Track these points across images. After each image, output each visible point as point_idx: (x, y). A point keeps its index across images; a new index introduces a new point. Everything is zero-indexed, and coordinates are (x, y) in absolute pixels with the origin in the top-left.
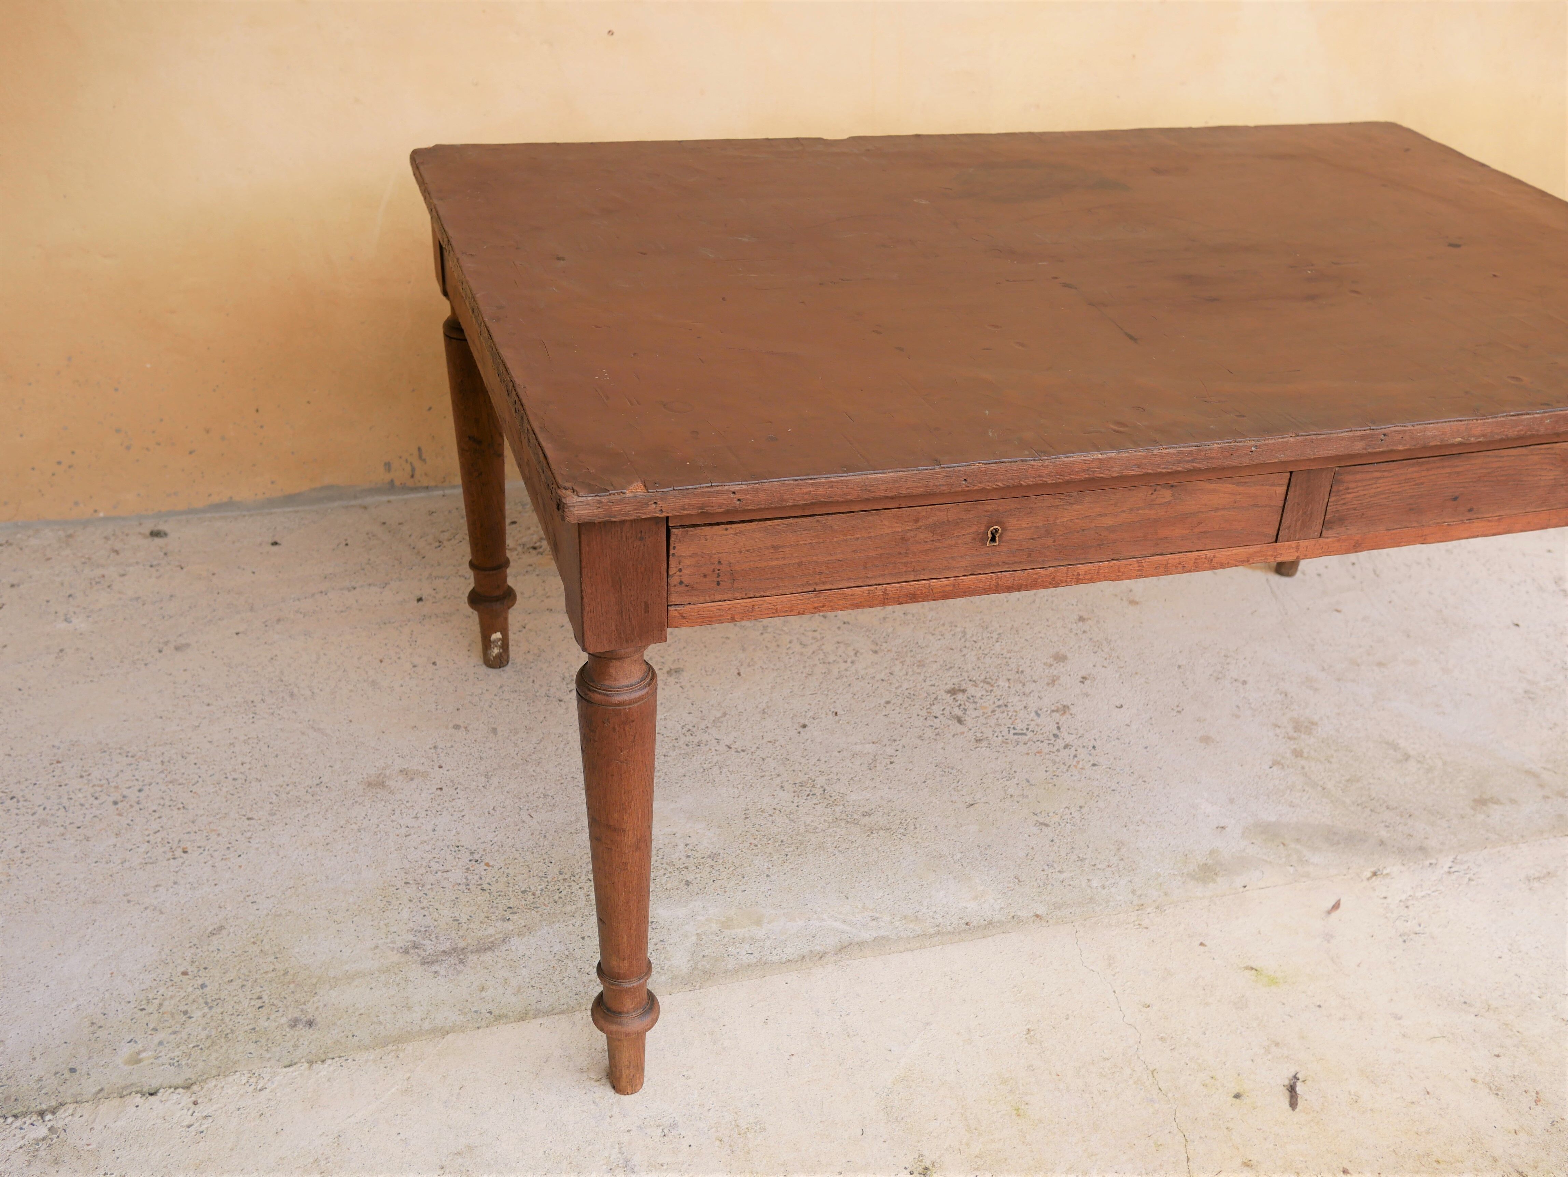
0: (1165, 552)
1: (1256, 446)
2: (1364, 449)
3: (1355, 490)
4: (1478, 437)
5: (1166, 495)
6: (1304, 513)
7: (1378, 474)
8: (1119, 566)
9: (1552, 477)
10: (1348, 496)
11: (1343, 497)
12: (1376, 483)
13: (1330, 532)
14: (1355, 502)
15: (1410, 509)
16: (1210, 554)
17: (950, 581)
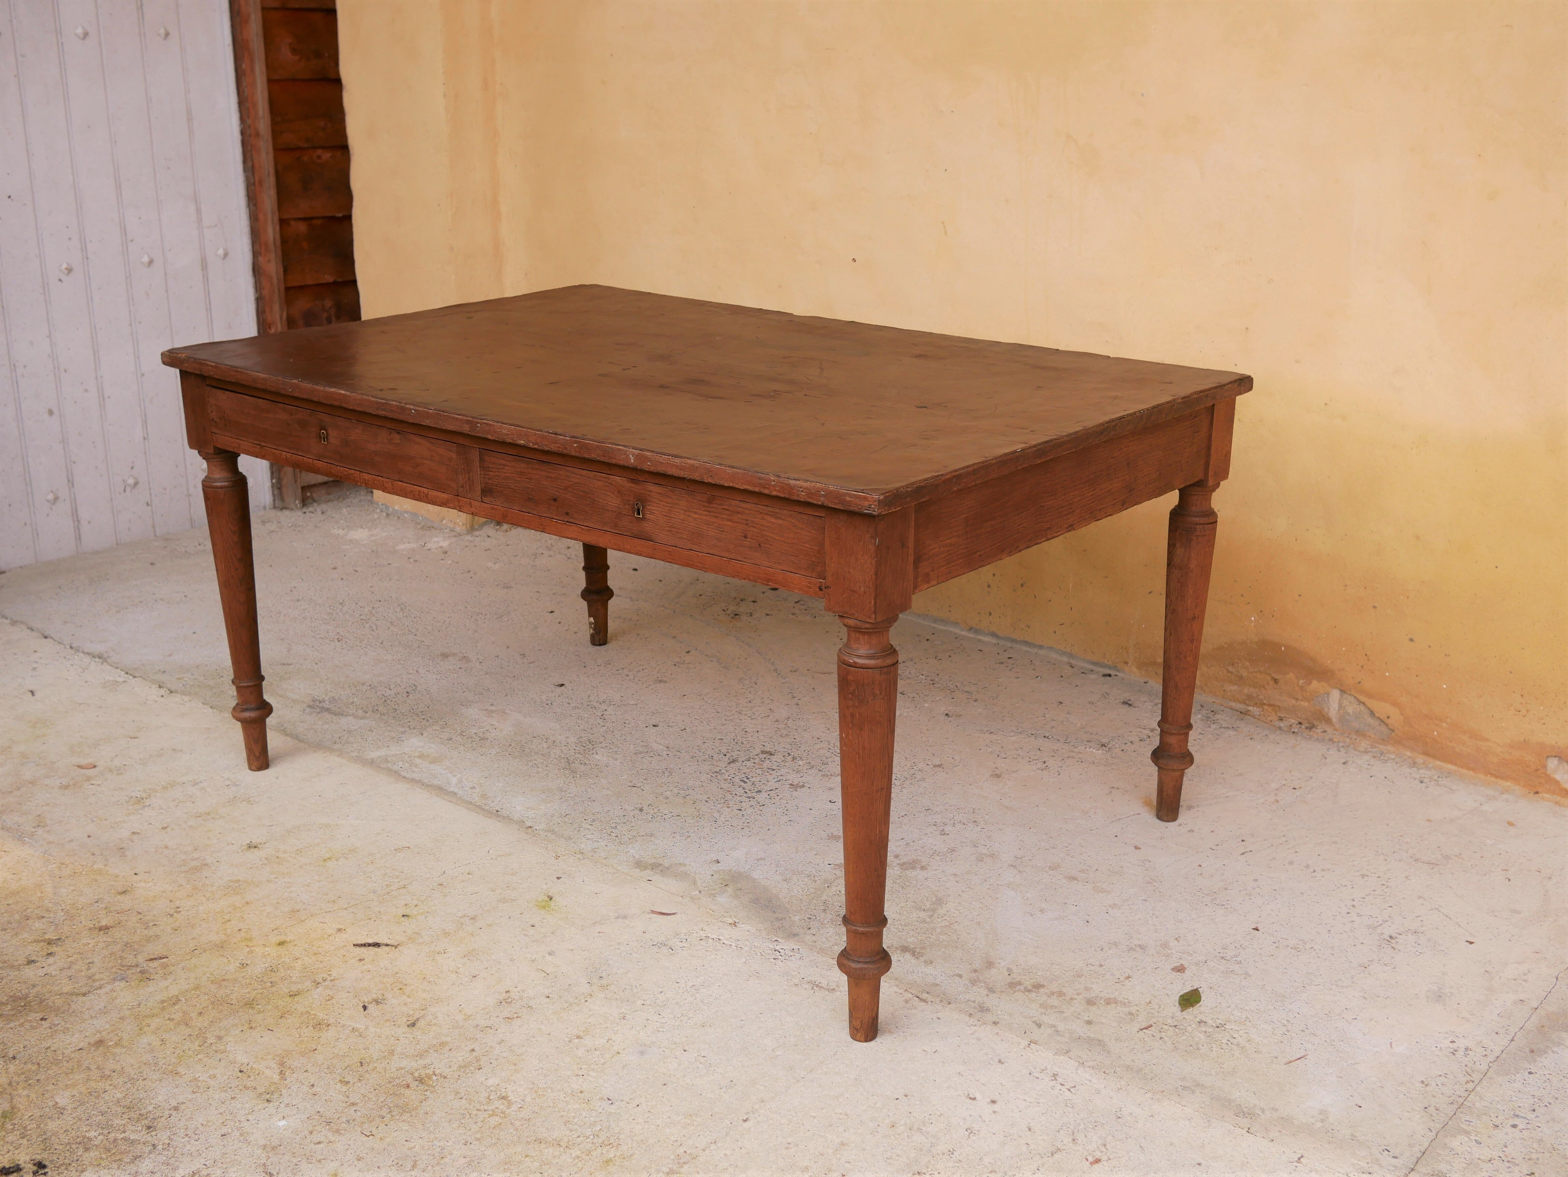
0: (404, 480)
1: (415, 410)
2: (470, 431)
3: (493, 470)
4: (534, 444)
5: (396, 438)
6: (469, 478)
7: (503, 462)
8: (383, 481)
9: (616, 505)
10: (490, 473)
11: (487, 473)
12: (504, 469)
13: (486, 498)
14: (495, 480)
15: (529, 498)
16: (426, 490)
17: (311, 461)
